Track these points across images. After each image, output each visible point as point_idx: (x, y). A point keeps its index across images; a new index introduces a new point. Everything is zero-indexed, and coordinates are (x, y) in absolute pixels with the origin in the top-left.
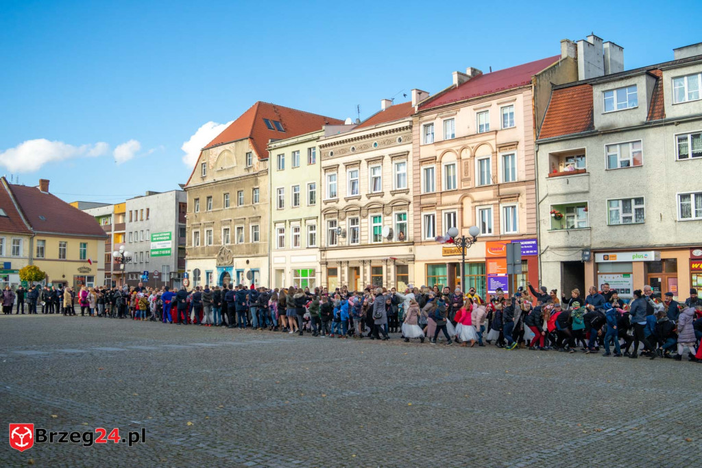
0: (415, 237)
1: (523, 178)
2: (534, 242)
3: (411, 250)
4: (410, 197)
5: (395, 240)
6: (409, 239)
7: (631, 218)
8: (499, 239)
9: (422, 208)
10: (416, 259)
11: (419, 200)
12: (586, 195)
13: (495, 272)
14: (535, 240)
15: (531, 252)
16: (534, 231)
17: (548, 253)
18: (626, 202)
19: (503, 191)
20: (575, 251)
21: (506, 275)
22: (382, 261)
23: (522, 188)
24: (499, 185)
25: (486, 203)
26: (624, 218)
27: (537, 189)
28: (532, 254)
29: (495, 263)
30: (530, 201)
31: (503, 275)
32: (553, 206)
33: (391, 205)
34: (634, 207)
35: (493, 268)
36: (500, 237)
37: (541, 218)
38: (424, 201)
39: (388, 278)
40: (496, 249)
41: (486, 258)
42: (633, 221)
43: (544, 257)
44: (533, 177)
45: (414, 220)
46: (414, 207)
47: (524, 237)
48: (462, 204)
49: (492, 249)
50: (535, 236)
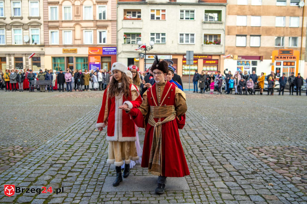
0: (44, 43)
1: (110, 19)
2: (115, 49)
3: (42, 49)
4: (41, 21)
5: (31, 43)
6: (41, 44)
7: (159, 41)
8: (96, 46)
9: (50, 28)
10: (46, 54)
11: (47, 24)
12: (140, 29)
13: (94, 62)
14: (116, 47)
15: (113, 53)
16: (115, 44)
17: (122, 54)
18: (158, 34)
19: (99, 23)
20: (134, 54)
21: (100, 63)
22: (23, 54)
23: (109, 23)
24: (97, 21)
25: (89, 29)
26: (156, 41)
27: (117, 24)
28: (113, 54)
29: (94, 58)
30: (114, 30)
31: (98, 63)
32: (125, 33)
33: (28, 24)
34: (161, 36)
35: (92, 60)
36: (97, 45)
37: (119, 38)
38: (50, 24)
39: (27, 63)
40: (94, 51)
41: (89, 55)
42: (161, 42)
43: (119, 56)
44: (115, 19)
45: (44, 34)
46: (44, 27)
47: (110, 46)
48: (75, 28)
49: (92, 51)
50: (116, 46)
